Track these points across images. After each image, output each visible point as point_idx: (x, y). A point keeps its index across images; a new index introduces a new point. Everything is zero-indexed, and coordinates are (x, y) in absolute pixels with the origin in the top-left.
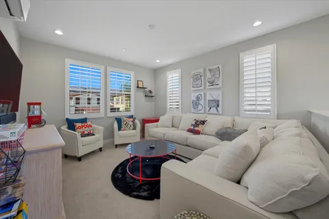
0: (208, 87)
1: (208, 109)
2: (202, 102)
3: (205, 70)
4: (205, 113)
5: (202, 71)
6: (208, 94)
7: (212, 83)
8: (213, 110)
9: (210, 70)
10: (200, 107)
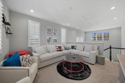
0: (53, 35)
1: (53, 43)
2: (51, 40)
3: (52, 28)
4: (52, 44)
5: (51, 28)
6: (53, 37)
7: (55, 34)
8: (55, 43)
9: (54, 29)
10: (50, 42)
